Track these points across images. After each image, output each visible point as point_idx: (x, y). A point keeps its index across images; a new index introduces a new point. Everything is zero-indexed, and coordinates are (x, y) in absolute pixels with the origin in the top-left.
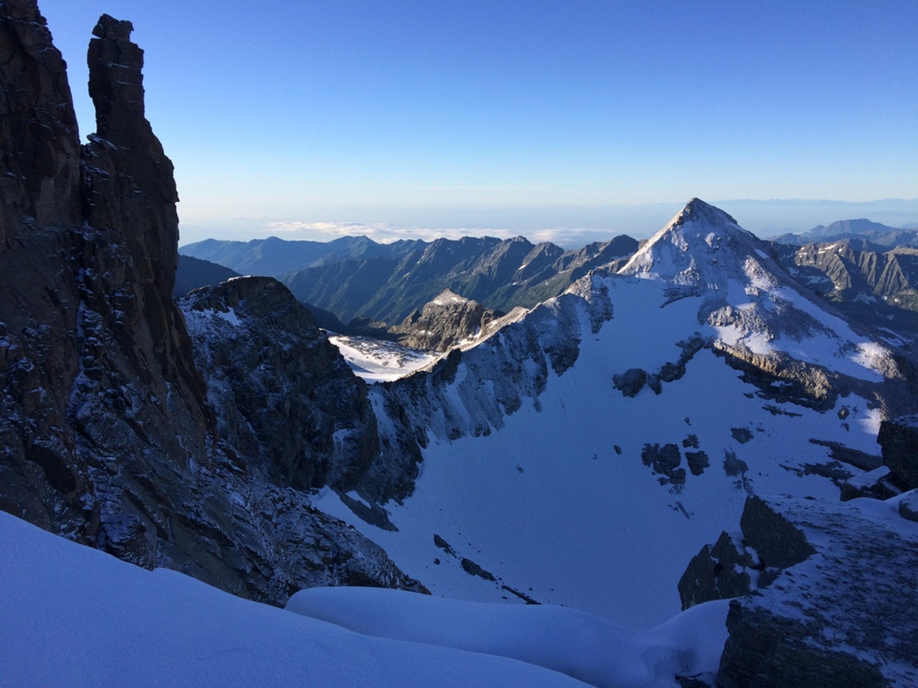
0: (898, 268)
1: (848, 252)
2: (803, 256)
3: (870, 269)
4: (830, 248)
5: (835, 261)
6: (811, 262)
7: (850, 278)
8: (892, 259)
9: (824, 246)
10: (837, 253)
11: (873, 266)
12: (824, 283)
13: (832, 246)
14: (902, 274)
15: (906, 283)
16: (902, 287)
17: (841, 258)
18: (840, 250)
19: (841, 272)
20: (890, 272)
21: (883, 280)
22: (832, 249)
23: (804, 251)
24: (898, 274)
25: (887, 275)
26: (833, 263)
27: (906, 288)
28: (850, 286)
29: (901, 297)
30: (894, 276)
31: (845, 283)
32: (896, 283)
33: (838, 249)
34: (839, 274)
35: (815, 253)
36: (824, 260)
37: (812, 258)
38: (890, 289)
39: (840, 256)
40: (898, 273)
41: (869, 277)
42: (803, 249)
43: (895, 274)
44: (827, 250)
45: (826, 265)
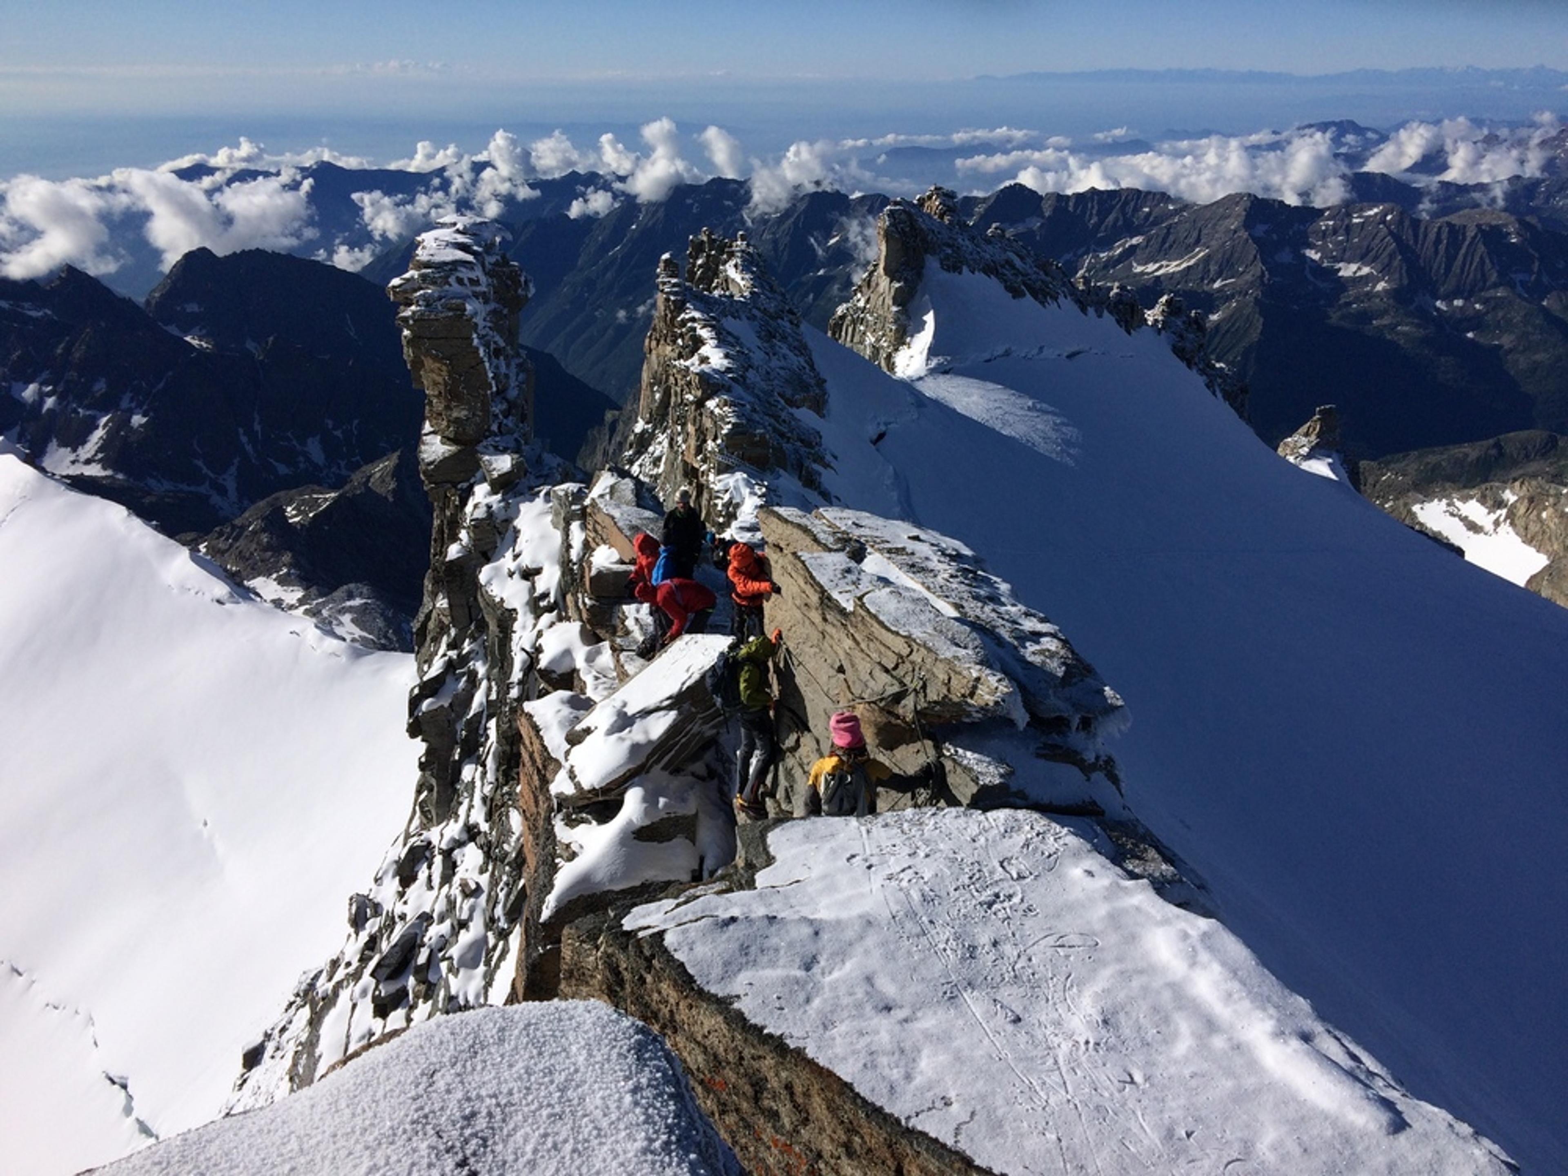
0: (1481, 249)
1: (1400, 223)
2: (1327, 226)
3: (1436, 252)
4: (1371, 213)
5: (1381, 235)
6: (1340, 238)
7: (1405, 268)
8: (1473, 234)
9: (1362, 210)
10: (1384, 222)
11: (1442, 247)
12: (1361, 277)
13: (1376, 210)
14: (1487, 261)
15: (1494, 277)
16: (1488, 284)
17: (1391, 233)
18: (1389, 218)
19: (1391, 256)
20: (1469, 258)
21: (1458, 271)
22: (1376, 214)
23: (1328, 219)
24: (1482, 262)
25: (1464, 264)
26: (1377, 241)
27: (1495, 286)
28: (1406, 282)
29: (1485, 302)
30: (1475, 264)
31: (1397, 276)
32: (1479, 276)
33: (1386, 215)
34: (1386, 261)
35: (1346, 222)
36: (1363, 235)
37: (1341, 231)
38: (1468, 287)
39: (1388, 228)
40: (1481, 258)
41: (1435, 266)
42: (1327, 214)
43: (1477, 259)
44: (1370, 216)
45: (1365, 244)
